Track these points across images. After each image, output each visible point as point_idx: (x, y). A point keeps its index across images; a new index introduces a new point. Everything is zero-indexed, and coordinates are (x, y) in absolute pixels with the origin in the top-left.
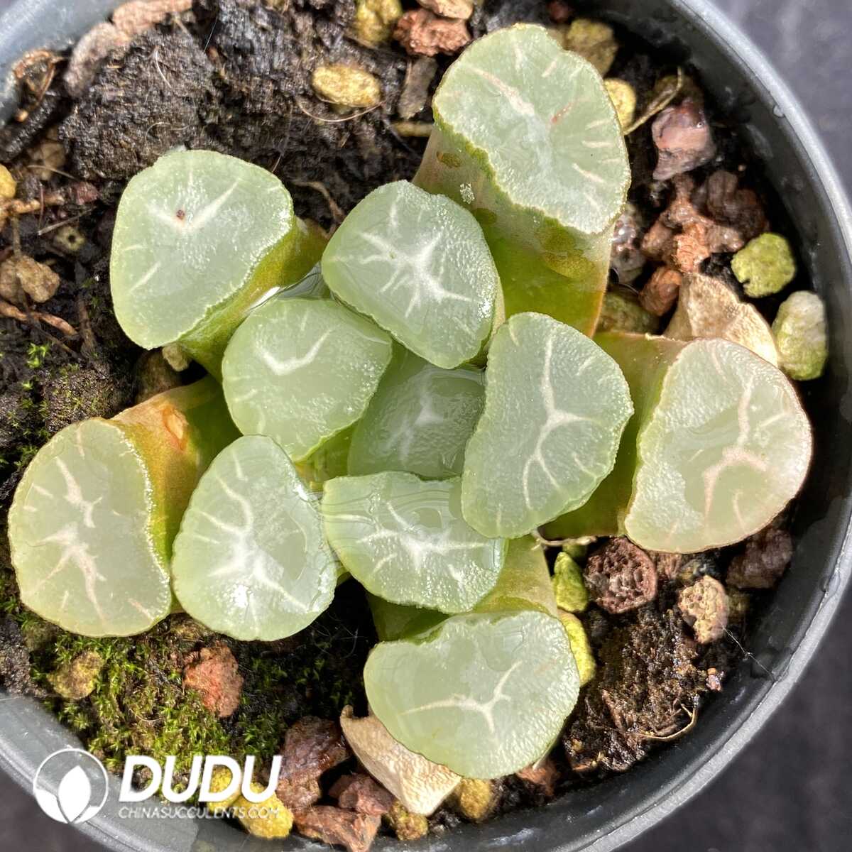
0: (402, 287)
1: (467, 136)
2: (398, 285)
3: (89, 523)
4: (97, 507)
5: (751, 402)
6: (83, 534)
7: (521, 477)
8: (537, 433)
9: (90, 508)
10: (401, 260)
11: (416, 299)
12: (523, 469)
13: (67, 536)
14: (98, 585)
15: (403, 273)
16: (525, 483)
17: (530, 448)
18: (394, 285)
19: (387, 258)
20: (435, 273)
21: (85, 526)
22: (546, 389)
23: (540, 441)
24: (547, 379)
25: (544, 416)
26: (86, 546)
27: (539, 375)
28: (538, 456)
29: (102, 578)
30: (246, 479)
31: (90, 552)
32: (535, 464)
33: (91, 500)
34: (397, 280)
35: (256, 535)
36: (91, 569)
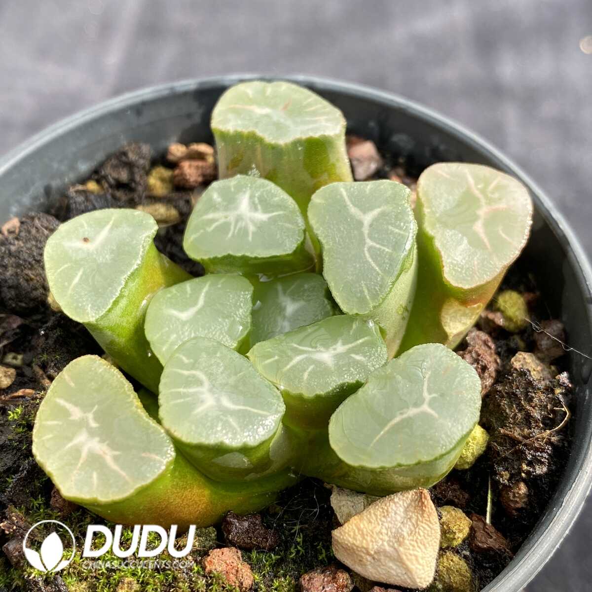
0: (240, 229)
1: (239, 129)
2: (238, 228)
3: (94, 425)
4: (95, 413)
5: (476, 184)
6: (92, 433)
7: (366, 258)
8: (361, 234)
9: (90, 416)
10: (232, 216)
11: (252, 228)
12: (364, 254)
13: (81, 438)
14: (116, 459)
15: (237, 221)
16: (370, 260)
17: (362, 242)
18: (234, 230)
19: (222, 221)
20: (256, 209)
21: (91, 428)
22: (353, 210)
23: (366, 236)
24: (351, 205)
25: (360, 223)
26: (97, 439)
27: (345, 206)
28: (369, 242)
29: (117, 453)
30: (192, 361)
31: (102, 441)
32: (370, 249)
33: (89, 411)
34: (235, 228)
35: (214, 386)
36: (107, 452)
